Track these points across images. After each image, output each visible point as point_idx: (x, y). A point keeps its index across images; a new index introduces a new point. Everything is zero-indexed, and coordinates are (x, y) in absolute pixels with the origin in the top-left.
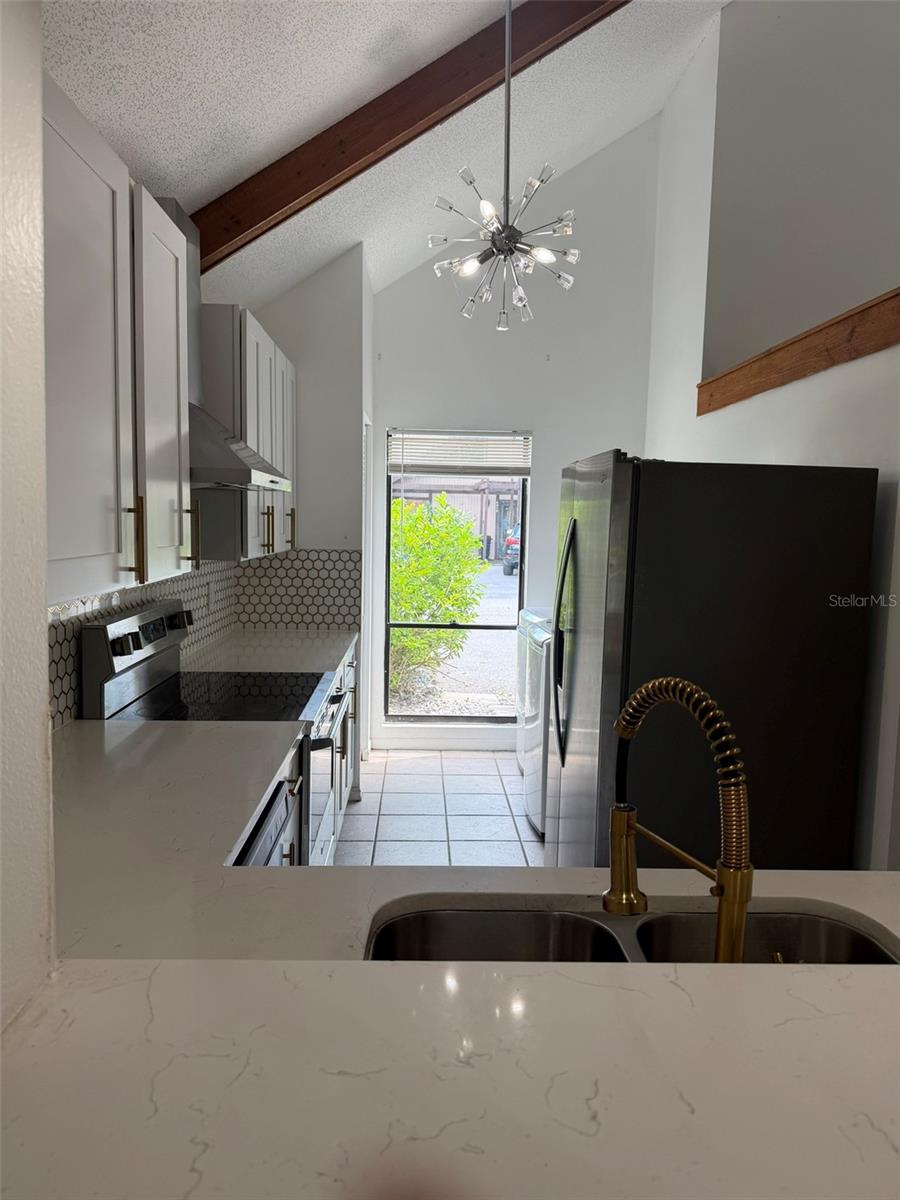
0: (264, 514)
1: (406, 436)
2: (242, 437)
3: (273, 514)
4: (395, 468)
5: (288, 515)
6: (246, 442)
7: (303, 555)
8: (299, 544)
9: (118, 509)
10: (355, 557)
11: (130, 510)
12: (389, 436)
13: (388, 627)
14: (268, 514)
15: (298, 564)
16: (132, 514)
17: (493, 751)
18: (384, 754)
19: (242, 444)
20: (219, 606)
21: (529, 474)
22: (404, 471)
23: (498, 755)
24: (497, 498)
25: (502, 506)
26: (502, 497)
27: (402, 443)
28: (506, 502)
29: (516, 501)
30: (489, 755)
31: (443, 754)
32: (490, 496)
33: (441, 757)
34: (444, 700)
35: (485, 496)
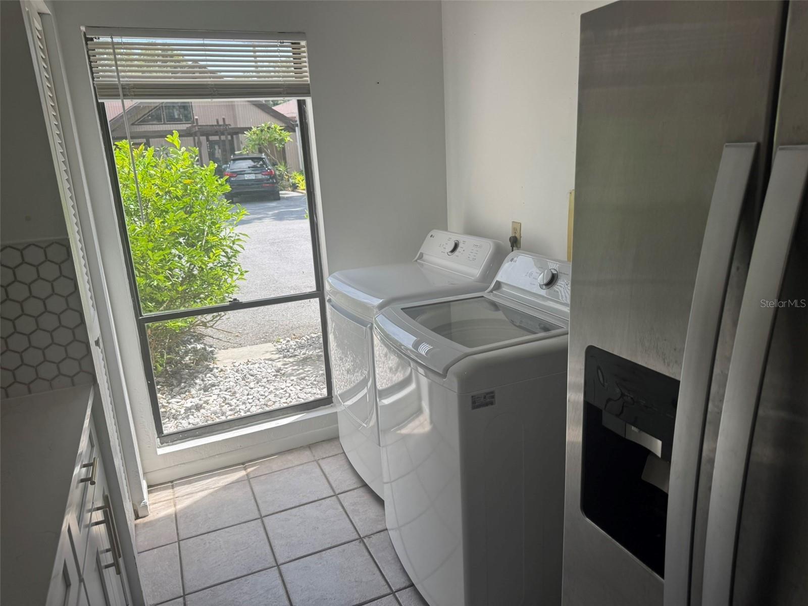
1: (117, 40)
4: (112, 91)
12: (88, 40)
13: (141, 324)
17: (309, 447)
21: (307, 93)
22: (124, 95)
23: (319, 452)
24: (208, 140)
25: (212, 144)
26: (212, 138)
27: (111, 51)
28: (216, 142)
29: (224, 141)
30: (306, 455)
31: (249, 470)
32: (201, 138)
33: (248, 478)
34: (221, 367)
35: (196, 138)
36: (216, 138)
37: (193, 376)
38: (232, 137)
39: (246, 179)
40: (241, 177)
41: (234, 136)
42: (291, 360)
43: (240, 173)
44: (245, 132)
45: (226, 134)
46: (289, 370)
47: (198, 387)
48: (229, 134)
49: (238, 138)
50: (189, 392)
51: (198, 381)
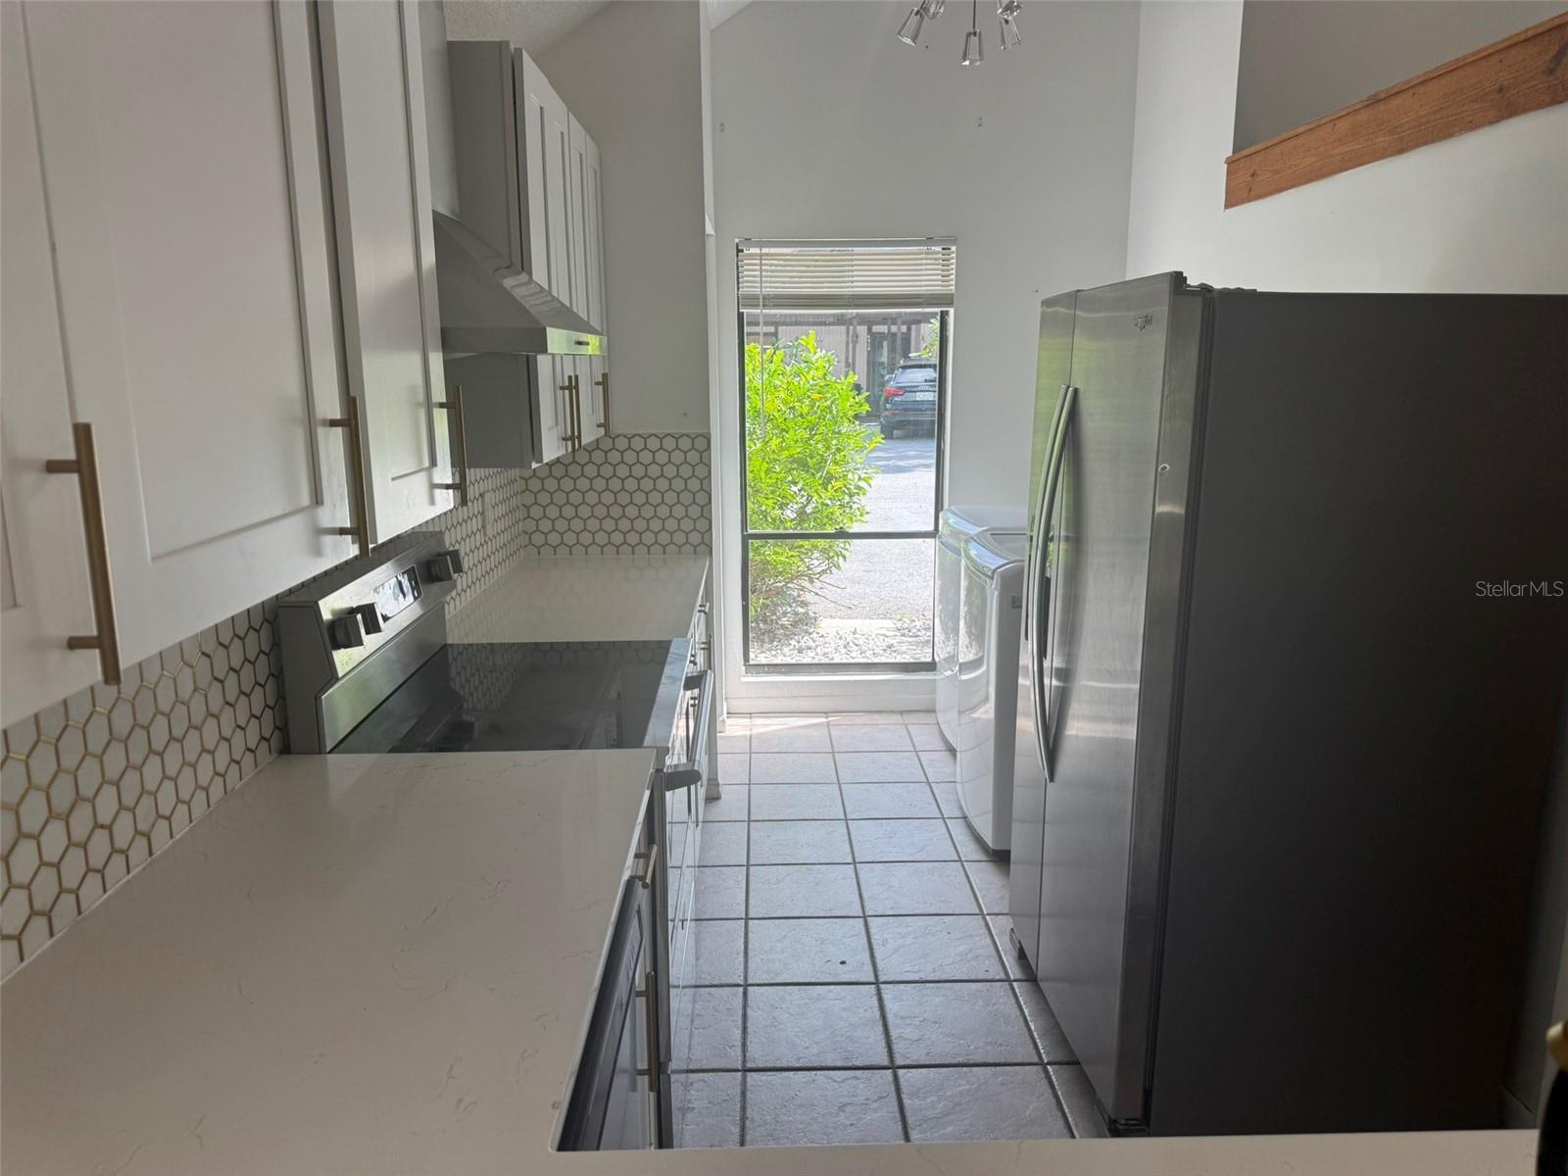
0: (563, 388)
1: (765, 250)
2: (524, 265)
3: (577, 387)
4: (752, 300)
5: (597, 384)
6: (530, 273)
7: (622, 443)
8: (617, 427)
9: (311, 423)
10: (700, 444)
11: (333, 423)
12: (739, 251)
13: (746, 539)
14: (569, 388)
15: (614, 457)
16: (339, 430)
17: (901, 712)
18: (745, 721)
19: (524, 277)
20: (501, 525)
21: (951, 304)
22: (764, 306)
23: (910, 719)
24: (869, 330)
25: (876, 341)
26: (876, 329)
27: (758, 262)
28: (882, 336)
29: (895, 334)
30: (897, 718)
31: (830, 719)
32: (858, 327)
33: (828, 724)
34: (822, 632)
35: (851, 327)
36: (883, 329)
37: (788, 637)
38: (909, 329)
39: (918, 399)
40: (910, 397)
41: (913, 327)
42: (911, 639)
43: (908, 389)
44: (932, 321)
45: (899, 322)
46: (904, 649)
47: (792, 647)
48: (903, 324)
49: (918, 330)
50: (781, 650)
51: (793, 642)
